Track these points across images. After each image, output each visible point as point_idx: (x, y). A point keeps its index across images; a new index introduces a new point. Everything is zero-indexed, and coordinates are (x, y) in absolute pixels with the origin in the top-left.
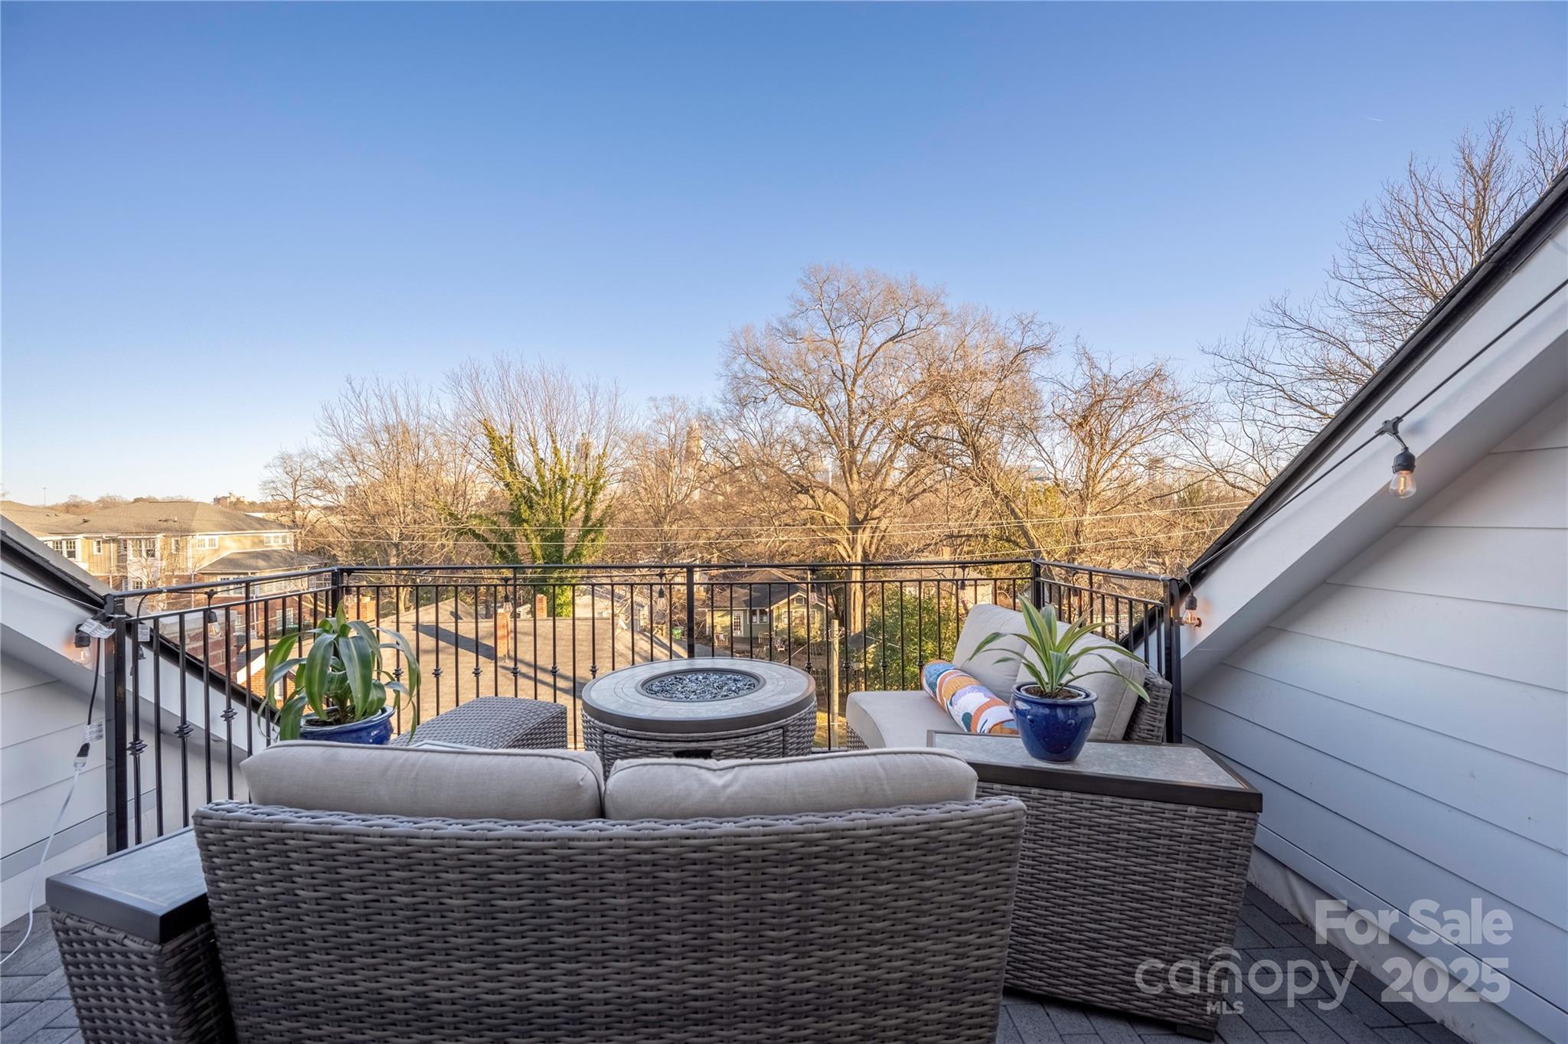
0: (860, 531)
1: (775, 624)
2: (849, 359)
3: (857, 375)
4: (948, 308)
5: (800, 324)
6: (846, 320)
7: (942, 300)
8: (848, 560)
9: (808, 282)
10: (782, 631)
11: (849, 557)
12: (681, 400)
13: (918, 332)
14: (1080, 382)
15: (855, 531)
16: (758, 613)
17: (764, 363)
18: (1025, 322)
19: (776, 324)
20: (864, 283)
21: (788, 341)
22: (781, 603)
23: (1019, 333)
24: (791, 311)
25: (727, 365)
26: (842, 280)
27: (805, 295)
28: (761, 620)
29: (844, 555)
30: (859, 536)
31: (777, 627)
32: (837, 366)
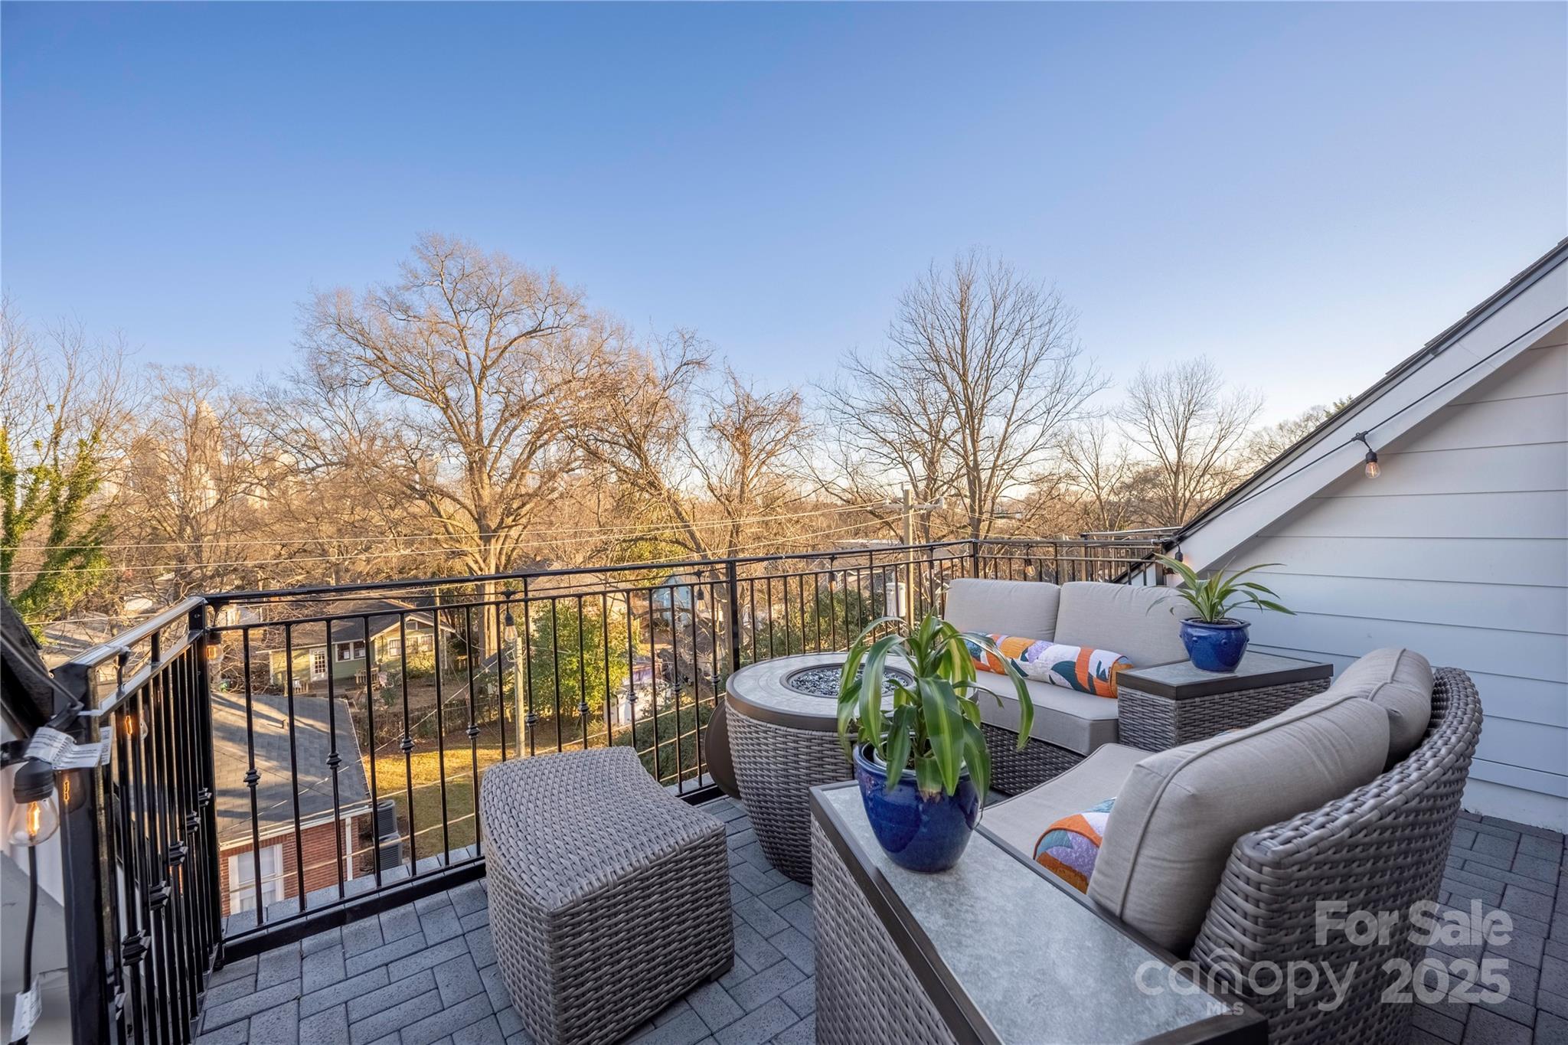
0: (493, 541)
1: (377, 658)
2: (476, 346)
3: (485, 369)
4: (588, 311)
5: (412, 298)
6: (473, 304)
7: (582, 301)
8: (479, 573)
9: (425, 252)
10: (389, 665)
11: (481, 570)
12: (207, 372)
13: (554, 330)
14: (730, 399)
15: (487, 540)
16: (352, 646)
17: (363, 339)
18: (687, 337)
19: (380, 294)
20: (493, 268)
21: (399, 317)
22: (386, 631)
23: (681, 346)
24: (402, 282)
25: (308, 334)
26: (467, 259)
27: (420, 266)
28: (356, 655)
29: (475, 567)
30: (492, 547)
31: (380, 660)
32: (461, 356)
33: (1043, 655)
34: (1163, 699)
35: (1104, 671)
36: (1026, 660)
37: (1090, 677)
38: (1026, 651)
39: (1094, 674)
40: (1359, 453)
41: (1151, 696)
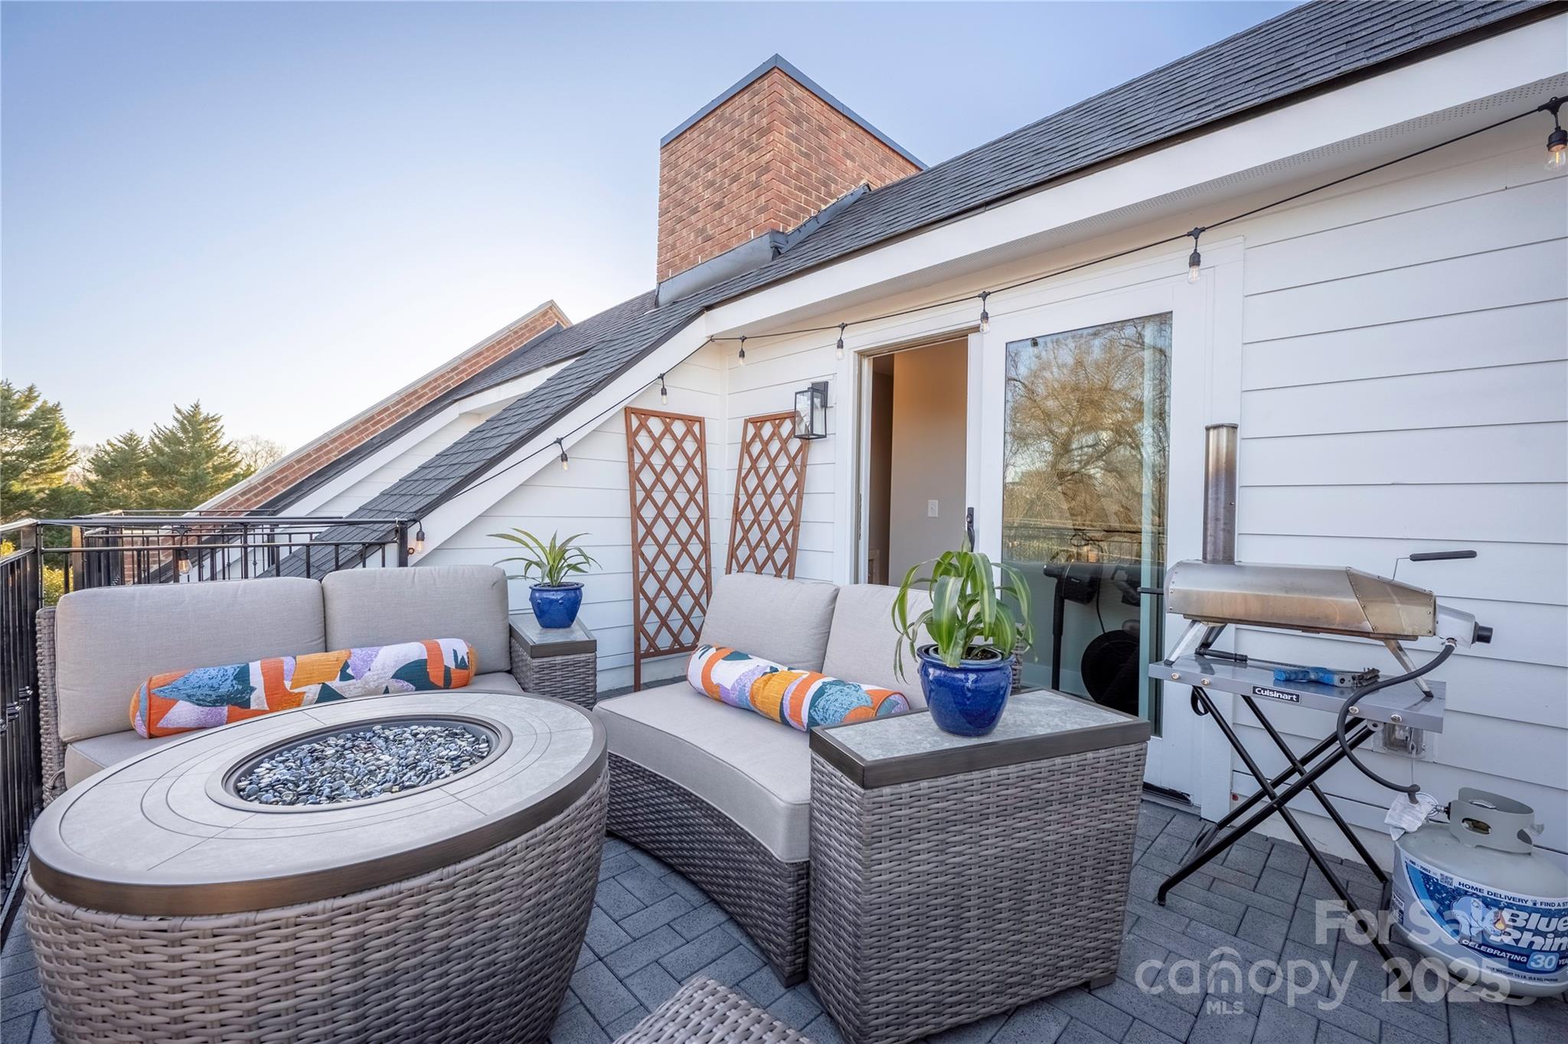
33: (376, 664)
34: (583, 655)
35: (463, 658)
36: (351, 677)
37: (447, 670)
38: (346, 666)
39: (452, 665)
40: (556, 451)
41: (572, 657)
